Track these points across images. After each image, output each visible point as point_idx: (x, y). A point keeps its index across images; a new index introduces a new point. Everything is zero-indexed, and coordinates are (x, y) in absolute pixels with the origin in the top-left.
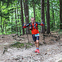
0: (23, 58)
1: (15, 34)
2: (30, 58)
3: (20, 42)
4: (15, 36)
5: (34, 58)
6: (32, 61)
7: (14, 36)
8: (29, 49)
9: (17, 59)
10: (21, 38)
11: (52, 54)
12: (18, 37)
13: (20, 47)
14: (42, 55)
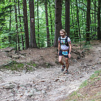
0: (19, 87)
2: (31, 86)
4: (11, 51)
5: (37, 86)
7: (8, 52)
8: (31, 72)
9: (8, 89)
10: (20, 55)
11: (66, 80)
12: (16, 52)
13: (16, 69)
14: (50, 83)
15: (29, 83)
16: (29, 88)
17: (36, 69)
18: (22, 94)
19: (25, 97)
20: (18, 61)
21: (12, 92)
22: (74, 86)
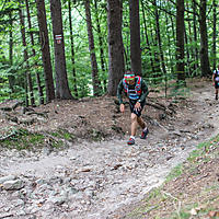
0: (34, 185)
2: (62, 181)
4: (14, 108)
5: (74, 182)
6: (62, 193)
7: (9, 109)
8: (61, 152)
9: (12, 190)
10: (35, 116)
11: (136, 166)
12: (26, 110)
13: (28, 147)
14: (102, 172)
15: (57, 175)
16: (56, 187)
17: (70, 144)
18: (42, 200)
19: (48, 206)
20: (30, 129)
21: (19, 197)
22: (155, 178)
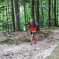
1: (6, 31)
2: (20, 53)
3: (11, 38)
4: (6, 33)
5: (23, 54)
6: (21, 57)
8: (19, 45)
10: (12, 35)
11: (40, 50)
12: (9, 33)
13: (10, 44)
14: (31, 51)
16: (19, 55)
17: (22, 43)
21: (9, 58)
